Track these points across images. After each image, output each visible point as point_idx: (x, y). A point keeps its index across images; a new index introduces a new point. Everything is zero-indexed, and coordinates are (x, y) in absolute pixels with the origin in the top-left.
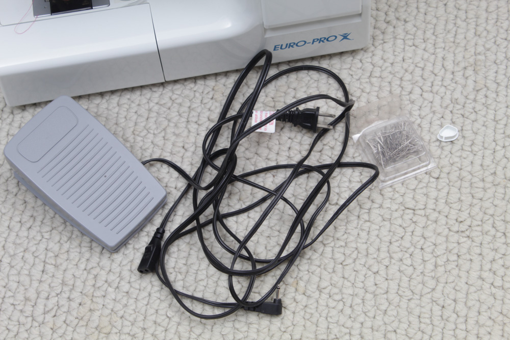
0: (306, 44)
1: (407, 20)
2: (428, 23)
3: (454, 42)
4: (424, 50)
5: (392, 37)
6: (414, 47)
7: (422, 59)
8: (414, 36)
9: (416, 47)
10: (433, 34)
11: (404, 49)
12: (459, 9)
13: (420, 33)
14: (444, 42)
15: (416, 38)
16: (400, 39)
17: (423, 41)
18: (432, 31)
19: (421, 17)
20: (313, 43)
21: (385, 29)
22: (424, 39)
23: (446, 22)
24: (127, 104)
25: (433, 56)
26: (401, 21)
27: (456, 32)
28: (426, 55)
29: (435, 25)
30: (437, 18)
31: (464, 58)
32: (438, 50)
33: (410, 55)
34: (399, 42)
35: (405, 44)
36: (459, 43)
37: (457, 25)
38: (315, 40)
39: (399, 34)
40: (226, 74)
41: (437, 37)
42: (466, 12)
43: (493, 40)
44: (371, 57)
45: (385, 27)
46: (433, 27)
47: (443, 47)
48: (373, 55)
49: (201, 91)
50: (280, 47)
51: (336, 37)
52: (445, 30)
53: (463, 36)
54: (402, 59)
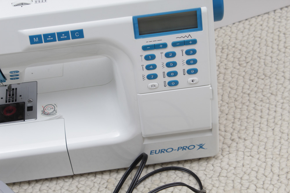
0: (173, 151)
1: (246, 138)
2: (261, 141)
3: (279, 155)
4: (258, 159)
5: (235, 150)
6: (250, 157)
7: (257, 165)
8: (251, 150)
9: (252, 157)
10: (265, 148)
11: (244, 158)
12: (283, 133)
13: (255, 148)
14: (272, 155)
15: (252, 151)
16: (241, 151)
17: (257, 153)
18: (264, 147)
19: (256, 137)
20: (178, 150)
21: (230, 144)
22: (258, 152)
23: (274, 141)
24: (46, 190)
25: (265, 164)
26: (242, 139)
27: (281, 148)
28: (259, 163)
29: (266, 143)
30: (267, 138)
31: (286, 165)
32: (268, 160)
33: (248, 162)
34: (240, 153)
35: (244, 155)
36: (282, 155)
37: (281, 143)
38: (180, 148)
39: (240, 148)
40: (117, 171)
41: (267, 151)
42: (288, 135)
44: (220, 163)
45: (230, 143)
46: (264, 144)
47: (272, 157)
48: (222, 161)
49: (98, 182)
50: (154, 152)
51: (194, 146)
52: (273, 146)
53: (285, 151)
54: (242, 165)
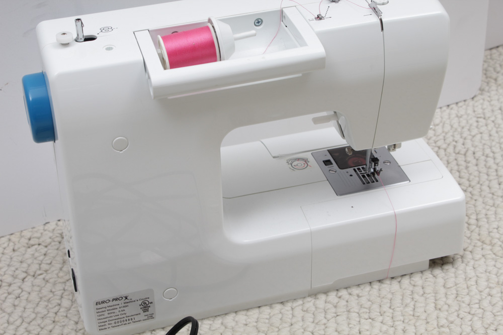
1: (360, 295)
2: (383, 298)
4: (382, 322)
5: (345, 310)
6: (370, 320)
7: (381, 332)
8: (370, 310)
9: (373, 319)
10: (390, 308)
11: (359, 322)
12: (414, 286)
13: (375, 307)
14: (403, 316)
15: (372, 311)
16: (354, 312)
17: (380, 314)
18: (388, 305)
19: (375, 292)
21: (337, 303)
22: (380, 313)
23: (403, 297)
25: (393, 329)
28: (385, 328)
29: (391, 299)
30: (392, 293)
31: (426, 330)
32: (397, 323)
33: (367, 327)
34: (354, 315)
35: (360, 316)
36: (418, 317)
37: (415, 300)
39: (353, 308)
41: (394, 311)
42: (423, 288)
43: (456, 314)
44: (324, 330)
45: (337, 301)
46: (389, 301)
47: (402, 320)
48: (326, 327)
52: (402, 304)
53: (423, 310)
54: (358, 332)
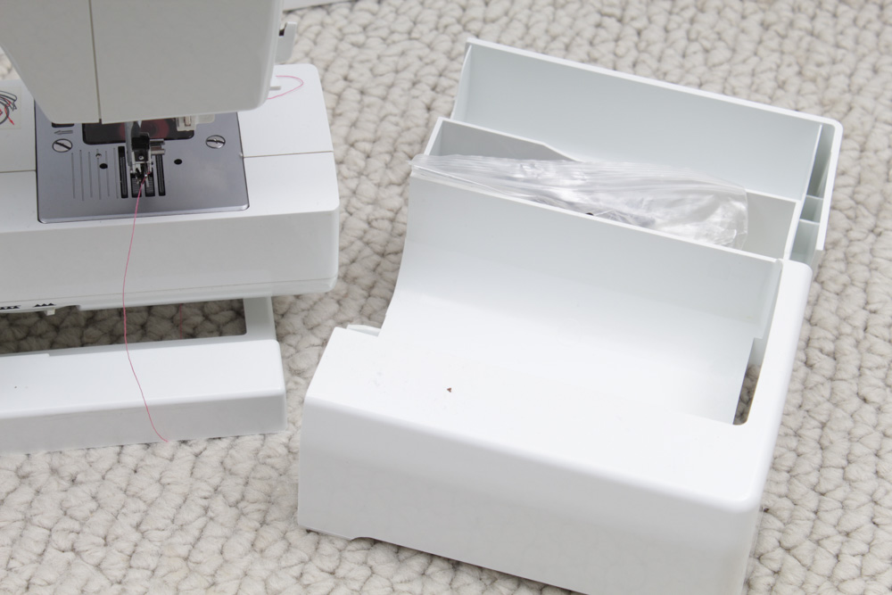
1: (80, 478)
2: (133, 496)
3: (186, 559)
4: (98, 566)
5: (20, 516)
6: (70, 555)
8: (82, 525)
9: (78, 554)
10: (137, 527)
11: (42, 555)
12: (229, 472)
13: (101, 519)
14: (159, 554)
15: (86, 530)
16: (41, 526)
17: (102, 542)
18: (135, 519)
19: (119, 476)
22: (105, 538)
23: (184, 502)
25: (117, 589)
26: (62, 478)
27: (202, 531)
28: (97, 583)
29: (151, 504)
30: (163, 485)
32: (133, 574)
33: (52, 576)
34: (37, 534)
36: (198, 563)
37: (210, 514)
39: (43, 514)
41: (143, 537)
42: (246, 484)
43: (296, 571)
46: (143, 507)
47: (153, 566)
52: (173, 521)
53: (216, 546)
54: (25, 583)
